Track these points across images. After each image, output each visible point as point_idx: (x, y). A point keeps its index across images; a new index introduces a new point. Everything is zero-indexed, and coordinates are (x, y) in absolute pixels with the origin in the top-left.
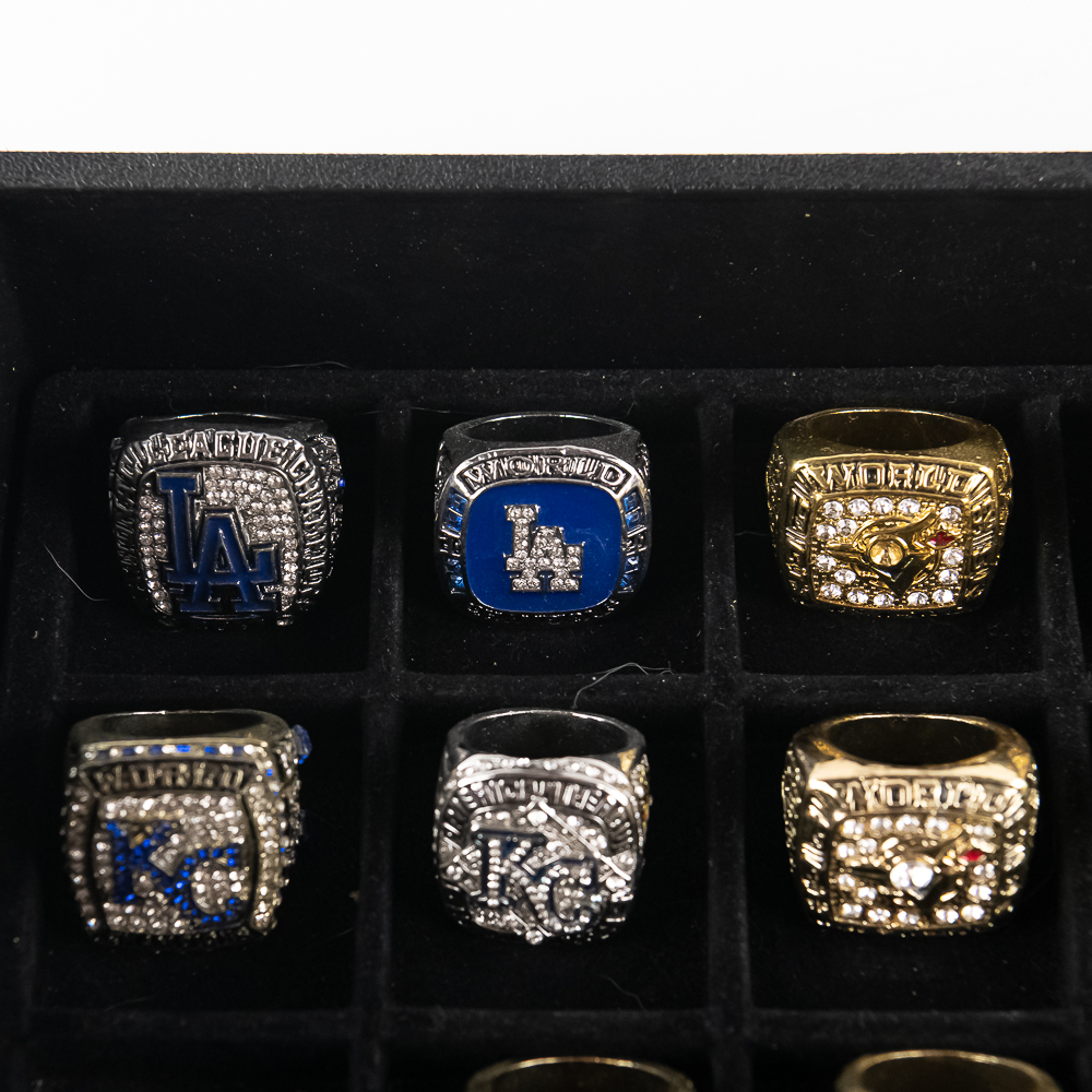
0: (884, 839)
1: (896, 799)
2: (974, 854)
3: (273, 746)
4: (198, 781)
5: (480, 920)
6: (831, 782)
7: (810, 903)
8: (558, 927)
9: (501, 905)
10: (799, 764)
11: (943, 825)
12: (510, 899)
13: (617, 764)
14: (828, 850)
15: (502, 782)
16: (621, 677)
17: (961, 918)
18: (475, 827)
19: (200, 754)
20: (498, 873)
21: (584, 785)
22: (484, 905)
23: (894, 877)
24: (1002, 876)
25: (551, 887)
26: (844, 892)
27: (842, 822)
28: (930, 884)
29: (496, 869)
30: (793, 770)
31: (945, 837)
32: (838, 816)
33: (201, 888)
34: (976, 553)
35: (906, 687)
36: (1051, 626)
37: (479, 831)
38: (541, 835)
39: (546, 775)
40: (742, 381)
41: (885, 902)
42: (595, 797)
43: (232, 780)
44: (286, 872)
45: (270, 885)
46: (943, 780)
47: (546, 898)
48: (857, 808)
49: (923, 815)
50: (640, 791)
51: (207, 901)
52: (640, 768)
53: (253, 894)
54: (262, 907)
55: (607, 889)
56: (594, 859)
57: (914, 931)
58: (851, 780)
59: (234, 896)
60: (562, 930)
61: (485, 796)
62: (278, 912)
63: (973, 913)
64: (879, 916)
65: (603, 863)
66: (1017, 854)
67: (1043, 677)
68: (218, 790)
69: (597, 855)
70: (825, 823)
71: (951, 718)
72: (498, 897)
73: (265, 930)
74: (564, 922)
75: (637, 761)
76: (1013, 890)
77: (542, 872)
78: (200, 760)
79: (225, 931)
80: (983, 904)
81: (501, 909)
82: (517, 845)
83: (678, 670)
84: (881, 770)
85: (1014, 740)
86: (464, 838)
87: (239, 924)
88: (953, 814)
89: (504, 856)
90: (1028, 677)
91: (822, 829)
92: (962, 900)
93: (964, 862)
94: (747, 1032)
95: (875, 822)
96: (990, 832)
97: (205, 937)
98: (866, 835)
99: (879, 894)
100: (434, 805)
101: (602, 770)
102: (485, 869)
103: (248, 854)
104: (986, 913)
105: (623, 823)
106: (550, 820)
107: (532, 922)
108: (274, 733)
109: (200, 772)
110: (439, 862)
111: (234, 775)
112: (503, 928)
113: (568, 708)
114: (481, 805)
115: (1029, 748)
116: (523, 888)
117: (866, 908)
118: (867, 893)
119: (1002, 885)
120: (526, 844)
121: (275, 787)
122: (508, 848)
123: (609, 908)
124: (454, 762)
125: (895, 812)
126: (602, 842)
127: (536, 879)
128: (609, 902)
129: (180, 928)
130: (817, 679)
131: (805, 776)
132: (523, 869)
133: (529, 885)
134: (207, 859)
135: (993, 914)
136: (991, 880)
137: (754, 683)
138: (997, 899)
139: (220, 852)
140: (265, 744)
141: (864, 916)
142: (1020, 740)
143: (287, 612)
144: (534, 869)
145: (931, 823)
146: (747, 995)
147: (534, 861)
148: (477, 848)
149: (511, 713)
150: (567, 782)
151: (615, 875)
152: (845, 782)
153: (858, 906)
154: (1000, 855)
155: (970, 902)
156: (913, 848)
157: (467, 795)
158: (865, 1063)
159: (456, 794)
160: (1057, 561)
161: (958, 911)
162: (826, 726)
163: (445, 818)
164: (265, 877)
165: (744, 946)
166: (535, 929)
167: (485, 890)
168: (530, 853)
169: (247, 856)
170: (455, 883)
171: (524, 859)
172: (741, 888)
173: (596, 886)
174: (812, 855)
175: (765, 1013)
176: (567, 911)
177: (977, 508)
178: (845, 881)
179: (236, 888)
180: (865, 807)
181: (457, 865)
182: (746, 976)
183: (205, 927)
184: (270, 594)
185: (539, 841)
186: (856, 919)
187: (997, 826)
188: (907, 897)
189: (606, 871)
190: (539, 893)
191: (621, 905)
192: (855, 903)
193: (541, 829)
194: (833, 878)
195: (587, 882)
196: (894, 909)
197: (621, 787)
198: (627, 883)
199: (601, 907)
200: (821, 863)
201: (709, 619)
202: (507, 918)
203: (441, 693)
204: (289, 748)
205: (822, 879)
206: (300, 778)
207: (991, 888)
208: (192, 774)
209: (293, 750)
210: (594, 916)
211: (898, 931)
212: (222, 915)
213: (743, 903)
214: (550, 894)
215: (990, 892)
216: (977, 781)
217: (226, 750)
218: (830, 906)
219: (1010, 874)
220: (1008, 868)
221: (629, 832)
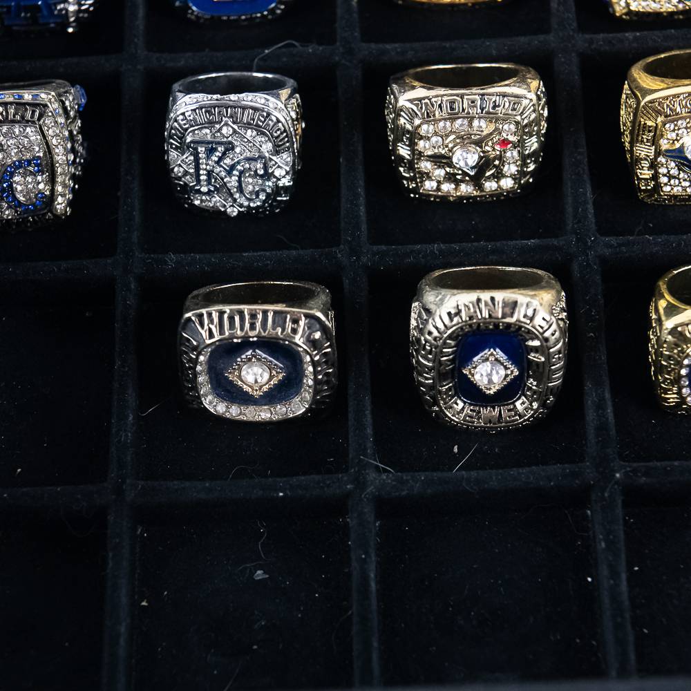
0: (447, 136)
1: (452, 109)
2: (505, 142)
3: (59, 95)
4: (10, 117)
5: (197, 202)
6: (411, 101)
7: (405, 182)
8: (246, 204)
9: (209, 190)
10: (393, 93)
11: (483, 123)
12: (215, 187)
13: (278, 97)
14: (412, 145)
15: (203, 110)
16: (283, 50)
17: (499, 187)
18: (189, 139)
19: (11, 99)
20: (206, 169)
21: (255, 109)
22: (199, 192)
23: (455, 160)
24: (524, 158)
25: (240, 177)
26: (425, 173)
27: (419, 126)
28: (478, 164)
29: (204, 166)
30: (390, 97)
31: (485, 133)
32: (417, 122)
33: (19, 188)
35: (464, 48)
36: (556, 6)
37: (191, 142)
38: (230, 143)
39: (231, 103)
41: (450, 178)
42: (263, 116)
43: (32, 116)
44: (73, 177)
45: (65, 186)
46: (483, 95)
47: (237, 184)
48: (428, 116)
49: (471, 119)
50: (293, 115)
51: (24, 196)
52: (294, 101)
53: (53, 191)
54: (60, 199)
55: (275, 177)
56: (265, 157)
57: (471, 197)
58: (424, 98)
59: (40, 192)
60: (249, 206)
61: (195, 119)
62: (70, 203)
63: (507, 183)
64: (447, 187)
65: (271, 160)
66: (533, 144)
67: (551, 37)
68: (24, 122)
69: (267, 155)
70: (409, 127)
71: (493, 65)
72: (207, 185)
73: (63, 215)
74: (250, 200)
75: (291, 96)
76: (532, 167)
77: (233, 167)
78: (11, 103)
79: (38, 216)
80: (513, 177)
81: (209, 193)
82: (216, 150)
83: (320, 44)
84: (442, 91)
85: (529, 72)
86: (182, 148)
87: (46, 211)
88: (491, 117)
89: (208, 158)
90: (541, 37)
91: (408, 132)
92: (499, 176)
93: (498, 147)
94: (364, 259)
95: (441, 124)
96: (513, 127)
97: (25, 220)
98: (436, 134)
99: (447, 173)
100: (164, 129)
101: (268, 100)
102: (197, 168)
103: (47, 164)
104: (515, 183)
105: (282, 133)
106: (235, 131)
107: (230, 202)
108: (60, 88)
109: (12, 111)
110: (169, 165)
111: (33, 112)
112: (213, 207)
113: (251, 71)
114: (192, 126)
115: (539, 77)
116: (222, 179)
117: (439, 183)
118: (440, 173)
119: (525, 164)
120: (221, 149)
121: (61, 120)
122: (211, 151)
123: (278, 190)
124: (175, 101)
125: (453, 118)
126: (270, 145)
127: (229, 173)
128: (277, 186)
129: (8, 215)
130: (408, 45)
131: (396, 100)
132: (221, 166)
133: (226, 177)
134: (20, 167)
135: (520, 184)
136: (517, 161)
137: (369, 49)
138: (522, 173)
139: (29, 162)
140: (53, 93)
141: (438, 189)
142: (533, 72)
143: (74, 21)
144: (228, 166)
145: (476, 123)
146: (364, 238)
147: (228, 161)
148: (191, 154)
149: (214, 75)
150: (244, 108)
151: (279, 167)
152: (420, 100)
153: (434, 183)
154: (520, 144)
155: (504, 176)
156: (465, 140)
157: (182, 120)
158: (437, 273)
159: (176, 121)
161: (497, 182)
162: (412, 71)
163: (171, 137)
164: (59, 179)
165: (362, 208)
166: (232, 206)
167: (199, 181)
168: (224, 154)
169: (47, 166)
170: (179, 179)
171: (220, 159)
172: (360, 172)
173: (267, 175)
174: (404, 151)
175: (375, 248)
176: (251, 193)
178: (425, 166)
179: (41, 186)
180: (434, 116)
181: (180, 165)
182: (364, 227)
183: (24, 214)
184: (61, 10)
185: (230, 147)
186: (434, 191)
187: (517, 123)
188: (465, 174)
189: (274, 165)
190: (232, 182)
191: (285, 189)
192: (432, 180)
193: (230, 139)
194: (417, 163)
195: (261, 172)
196: (457, 183)
197: (280, 110)
198: (287, 173)
199: (272, 190)
200: (409, 155)
201: (339, 11)
202: (214, 199)
203: (170, 64)
204: (71, 98)
205: (411, 166)
206: (80, 119)
207: (517, 166)
208: (7, 112)
209: (74, 100)
210: (268, 195)
211: (461, 198)
212: (34, 205)
213: (361, 183)
214: (240, 181)
215: (516, 168)
216: (504, 95)
217: (27, 96)
218: (417, 183)
219: (529, 156)
220: (527, 152)
221: (286, 139)
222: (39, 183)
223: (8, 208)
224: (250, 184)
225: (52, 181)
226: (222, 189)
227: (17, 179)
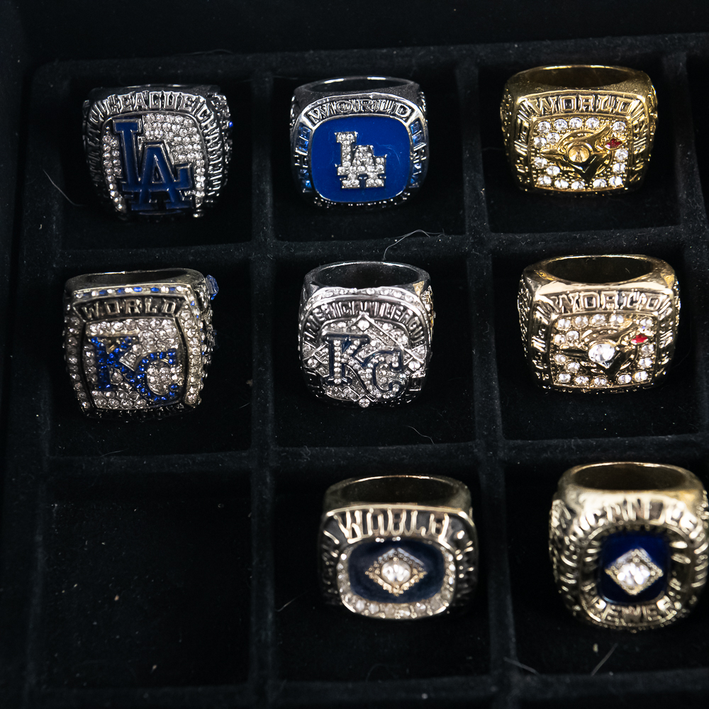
0: (584, 330)
1: (590, 304)
2: (641, 337)
3: (194, 287)
4: (147, 310)
5: (329, 393)
6: (548, 296)
7: (538, 374)
8: (379, 395)
9: (343, 382)
10: (528, 286)
11: (620, 320)
12: (348, 378)
13: (413, 291)
14: (548, 339)
15: (340, 304)
16: (413, 239)
17: (633, 380)
18: (324, 332)
19: (148, 292)
20: (340, 362)
21: (392, 303)
22: (332, 383)
23: (590, 354)
24: (659, 352)
25: (374, 370)
26: (559, 366)
27: (556, 321)
28: (613, 358)
29: (339, 359)
30: (524, 290)
31: (622, 328)
32: (554, 317)
33: (152, 379)
34: (636, 152)
35: (594, 238)
36: (685, 197)
37: (327, 335)
38: (366, 336)
39: (368, 297)
40: (483, 51)
41: (585, 371)
42: (400, 310)
43: (169, 309)
44: (205, 368)
45: (197, 376)
46: (620, 291)
47: (371, 377)
48: (566, 312)
49: (608, 315)
50: (428, 307)
51: (157, 387)
52: (427, 293)
53: (185, 382)
54: (192, 390)
55: (409, 370)
56: (400, 351)
57: (604, 390)
58: (561, 294)
59: (173, 383)
60: (382, 397)
61: (330, 313)
62: (201, 393)
63: (641, 377)
64: (581, 381)
65: (406, 352)
66: (668, 338)
67: (681, 229)
68: (161, 315)
69: (402, 348)
70: (545, 321)
71: (624, 256)
72: (340, 378)
73: (194, 405)
74: (383, 392)
75: (425, 289)
76: (666, 361)
77: (367, 360)
78: (148, 297)
79: (168, 406)
80: (647, 370)
81: (342, 384)
82: (351, 343)
83: (448, 233)
84: (580, 286)
85: (664, 266)
86: (317, 341)
87: (177, 401)
88: (627, 312)
89: (343, 351)
90: (671, 228)
91: (544, 326)
92: (633, 369)
93: (634, 342)
94: (501, 454)
95: (578, 319)
96: (650, 323)
97: (156, 410)
98: (572, 328)
99: (581, 366)
100: (297, 321)
101: (403, 294)
102: (332, 360)
103: (181, 356)
104: (649, 377)
105: (418, 327)
106: (371, 326)
107: (362, 393)
108: (195, 279)
109: (149, 304)
110: (302, 357)
111: (170, 305)
112: (344, 398)
113: (380, 260)
114: (328, 319)
115: (674, 271)
116: (356, 371)
117: (573, 376)
118: (574, 366)
119: (659, 358)
120: (357, 342)
121: (196, 312)
122: (346, 345)
123: (411, 382)
124: (309, 294)
125: (590, 313)
126: (405, 339)
127: (364, 364)
128: (410, 378)
129: (140, 405)
130: (537, 235)
131: (532, 293)
132: (356, 359)
133: (360, 369)
134: (155, 359)
135: (654, 377)
136: (652, 355)
137: (498, 239)
138: (656, 367)
139: (164, 355)
140: (189, 286)
141: (572, 382)
142: (667, 266)
143: (199, 208)
144: (362, 359)
145: (613, 318)
146: (500, 432)
147: (362, 354)
148: (326, 347)
149: (344, 264)
150: (381, 302)
151: (414, 360)
152: (557, 295)
153: (568, 375)
154: (657, 338)
155: (638, 370)
156: (602, 335)
157: (318, 313)
158: (576, 470)
159: (311, 313)
160: (688, 156)
161: (631, 376)
162: (544, 263)
163: (305, 329)
164: (193, 370)
165: (497, 402)
166: (365, 397)
167: (332, 373)
168: (359, 347)
169: (181, 357)
170: (312, 370)
171: (356, 352)
172: (494, 367)
173: (402, 368)
174: (538, 344)
175: (511, 442)
176: (384, 385)
177: (636, 122)
178: (560, 359)
179: (175, 378)
180: (571, 311)
181: (314, 358)
182: (499, 421)
183: (156, 404)
184: (188, 196)
185: (365, 340)
186: (567, 384)
187: (654, 319)
188: (599, 367)
189: (408, 358)
190: (366, 374)
191: (418, 380)
192: (566, 373)
193: (366, 332)
194: (552, 357)
195: (397, 365)
196: (591, 376)
197: (416, 304)
198: (422, 365)
199: (406, 382)
200: (544, 348)
201: (467, 201)
202: (346, 391)
203: (300, 253)
204: (204, 289)
205: (546, 358)
206: (212, 309)
207: (652, 360)
208: (144, 305)
209: (207, 290)
210: (401, 388)
211: (594, 390)
212: (166, 396)
213: (495, 376)
214: (374, 374)
215: (651, 362)
216: (642, 291)
217: (164, 290)
218: (550, 376)
219: (664, 350)
220: (662, 346)
221: (422, 333)
222: (173, 374)
223: (140, 399)
224: (384, 376)
225: (186, 372)
226: (356, 380)
227: (150, 370)
